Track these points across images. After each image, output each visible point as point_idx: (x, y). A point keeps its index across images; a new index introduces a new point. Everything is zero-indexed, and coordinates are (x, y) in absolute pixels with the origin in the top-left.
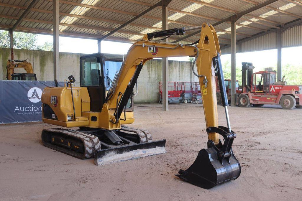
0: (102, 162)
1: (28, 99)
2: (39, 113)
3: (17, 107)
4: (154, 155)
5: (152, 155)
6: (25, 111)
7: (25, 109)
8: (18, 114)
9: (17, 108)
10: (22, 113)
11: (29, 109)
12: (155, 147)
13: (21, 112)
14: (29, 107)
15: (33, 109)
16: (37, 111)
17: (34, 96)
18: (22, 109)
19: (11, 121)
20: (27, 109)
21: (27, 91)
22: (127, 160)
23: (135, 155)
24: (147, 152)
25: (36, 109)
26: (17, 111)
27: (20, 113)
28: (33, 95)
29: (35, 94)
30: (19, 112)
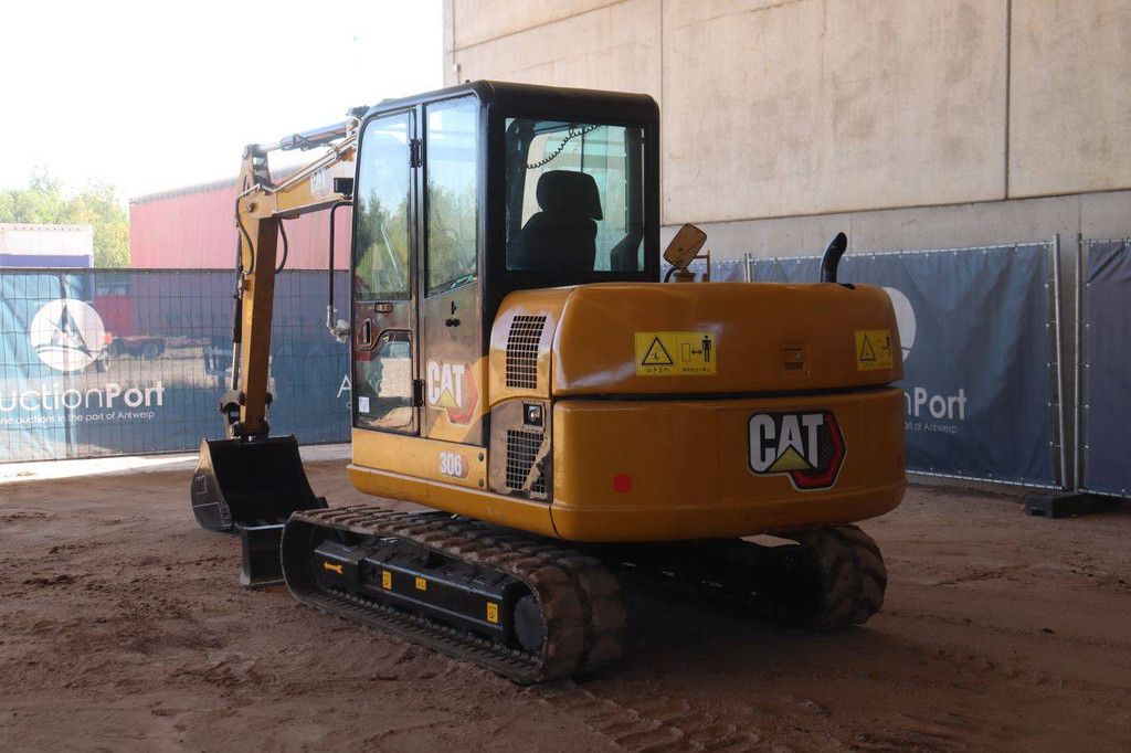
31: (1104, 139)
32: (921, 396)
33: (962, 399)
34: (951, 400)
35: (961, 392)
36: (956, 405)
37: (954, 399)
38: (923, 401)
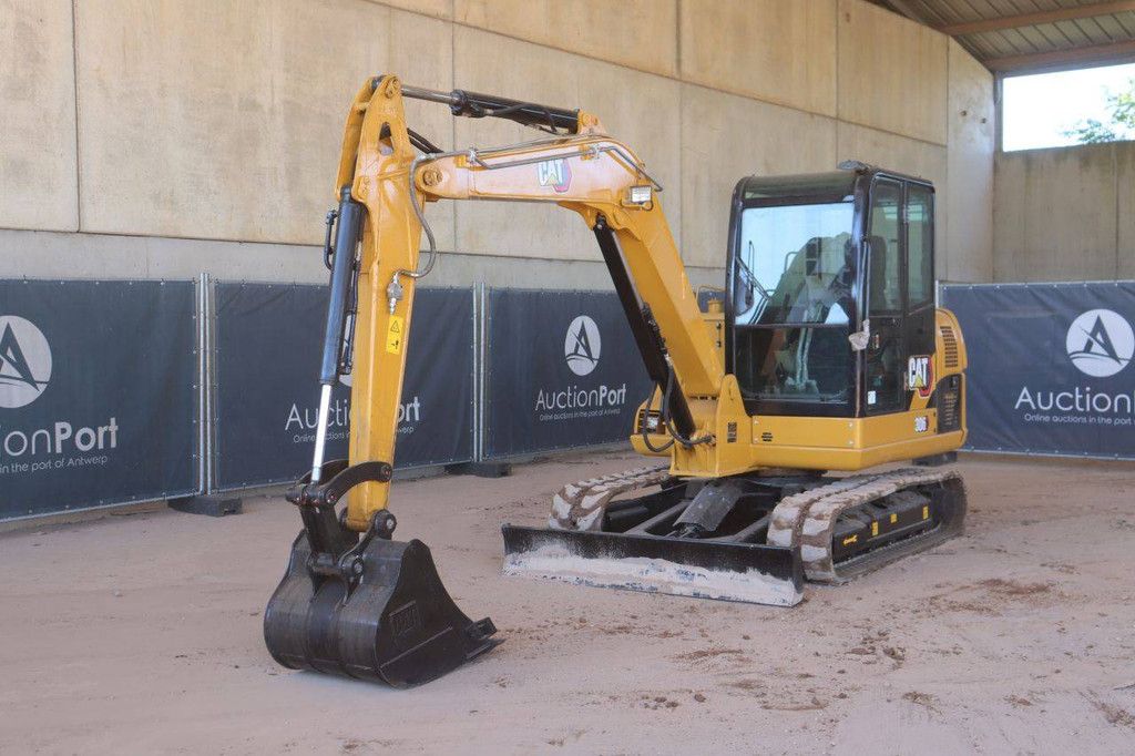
0: (522, 567)
1: (1068, 357)
2: (1118, 421)
3: (1025, 391)
4: (722, 599)
5: (710, 598)
6: (1055, 411)
7: (1054, 400)
8: (1029, 418)
9: (1025, 396)
10: (1047, 419)
11: (1072, 401)
12: (742, 569)
13: (1038, 411)
14: (1074, 394)
15: (1092, 402)
16: (1110, 414)
17: (1096, 348)
18: (1045, 403)
19: (1005, 447)
20: (1065, 401)
21: (1066, 325)
22: (603, 586)
23: (644, 577)
24: (698, 581)
25: (1102, 402)
26: (1025, 406)
27: (1038, 418)
28: (1089, 345)
29: (1099, 337)
30: (1033, 413)
31: (172, 193)
32: (64, 431)
33: (113, 428)
34: (101, 431)
35: (113, 420)
36: (107, 435)
37: (105, 428)
38: (68, 435)
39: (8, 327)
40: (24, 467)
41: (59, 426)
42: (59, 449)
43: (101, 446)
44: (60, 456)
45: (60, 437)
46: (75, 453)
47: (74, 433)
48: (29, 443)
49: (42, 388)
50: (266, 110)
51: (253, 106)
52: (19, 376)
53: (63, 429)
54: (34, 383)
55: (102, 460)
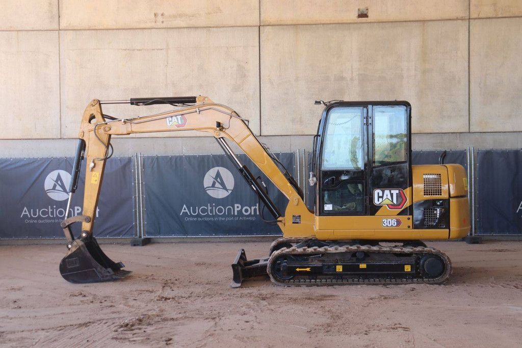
35: (257, 205)
39: (218, 170)
40: (223, 219)
41: (236, 205)
42: (236, 214)
43: (253, 213)
44: (236, 216)
45: (236, 209)
46: (243, 215)
47: (242, 208)
48: (225, 210)
49: (230, 192)
50: (349, 79)
51: (342, 79)
52: (222, 187)
53: (237, 207)
54: (227, 190)
55: (254, 219)
